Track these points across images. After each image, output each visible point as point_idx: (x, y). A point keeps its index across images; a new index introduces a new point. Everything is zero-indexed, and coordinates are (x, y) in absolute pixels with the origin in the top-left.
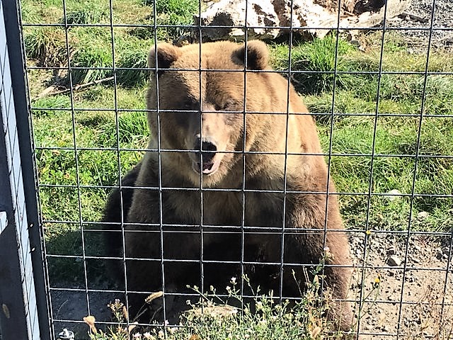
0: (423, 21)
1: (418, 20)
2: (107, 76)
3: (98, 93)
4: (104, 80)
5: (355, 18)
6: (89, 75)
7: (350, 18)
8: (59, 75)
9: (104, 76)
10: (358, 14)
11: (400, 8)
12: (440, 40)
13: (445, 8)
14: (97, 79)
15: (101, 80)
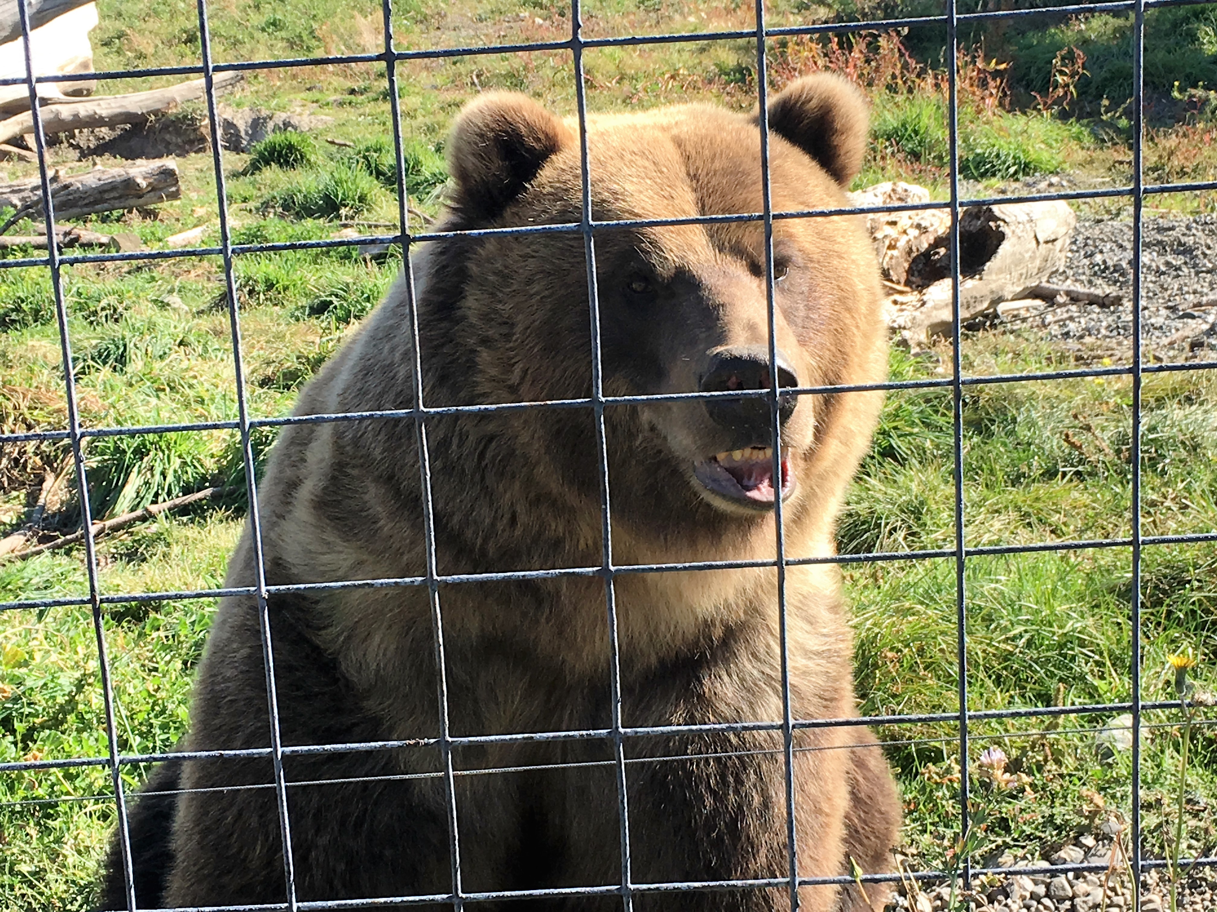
0: (1103, 303)
1: (1093, 300)
2: (187, 490)
3: (159, 537)
4: (177, 501)
5: (912, 297)
6: (129, 492)
7: (897, 297)
8: (41, 502)
9: (176, 491)
10: (921, 287)
11: (1038, 263)
12: (1165, 341)
13: (1163, 268)
14: (154, 502)
15: (169, 503)
